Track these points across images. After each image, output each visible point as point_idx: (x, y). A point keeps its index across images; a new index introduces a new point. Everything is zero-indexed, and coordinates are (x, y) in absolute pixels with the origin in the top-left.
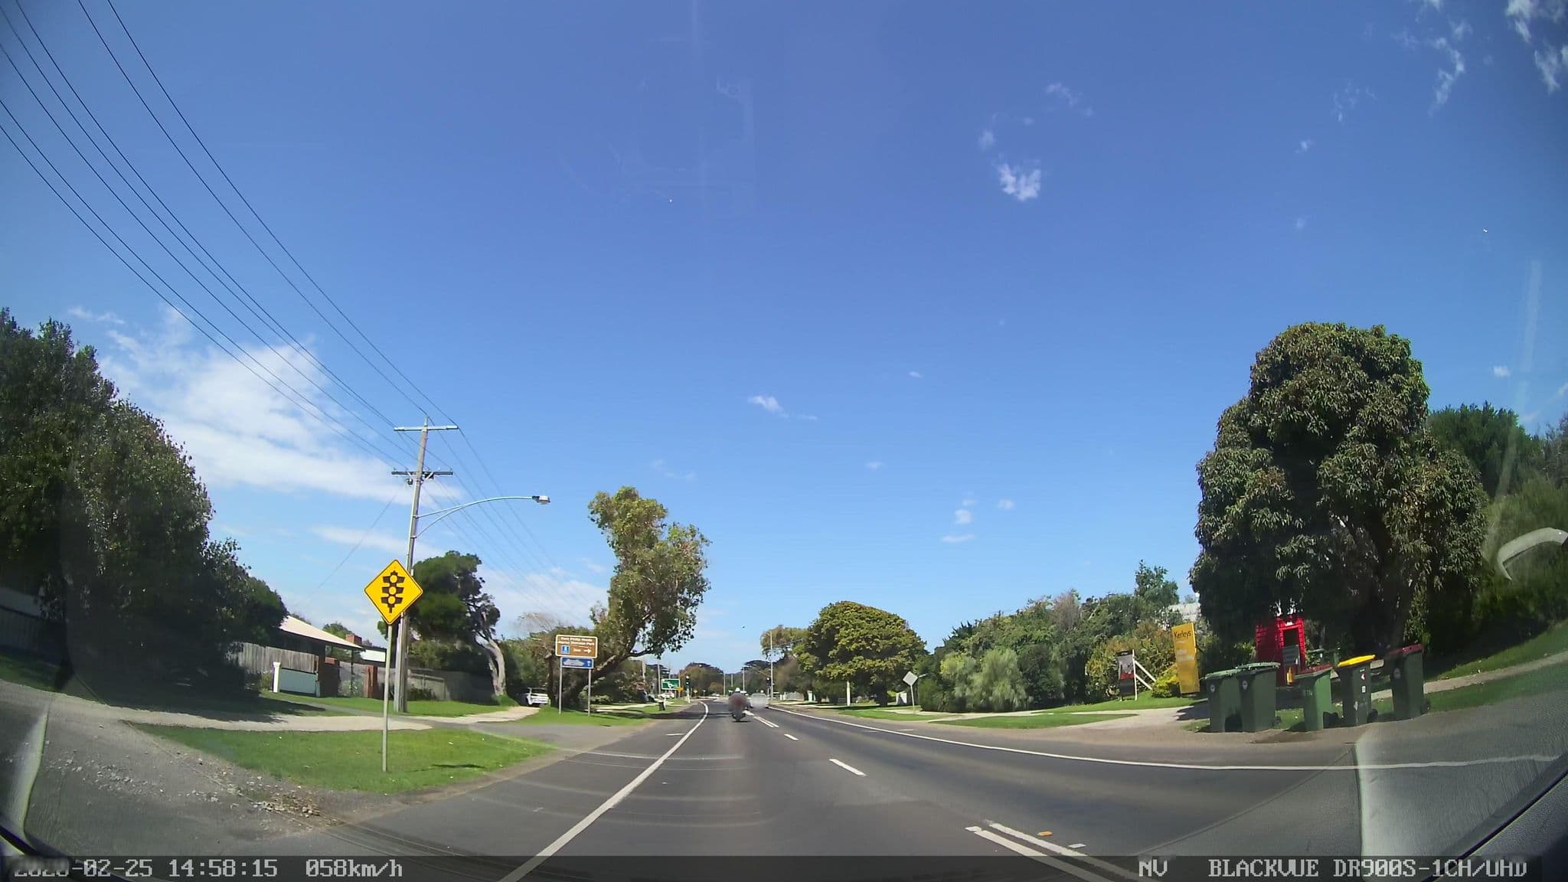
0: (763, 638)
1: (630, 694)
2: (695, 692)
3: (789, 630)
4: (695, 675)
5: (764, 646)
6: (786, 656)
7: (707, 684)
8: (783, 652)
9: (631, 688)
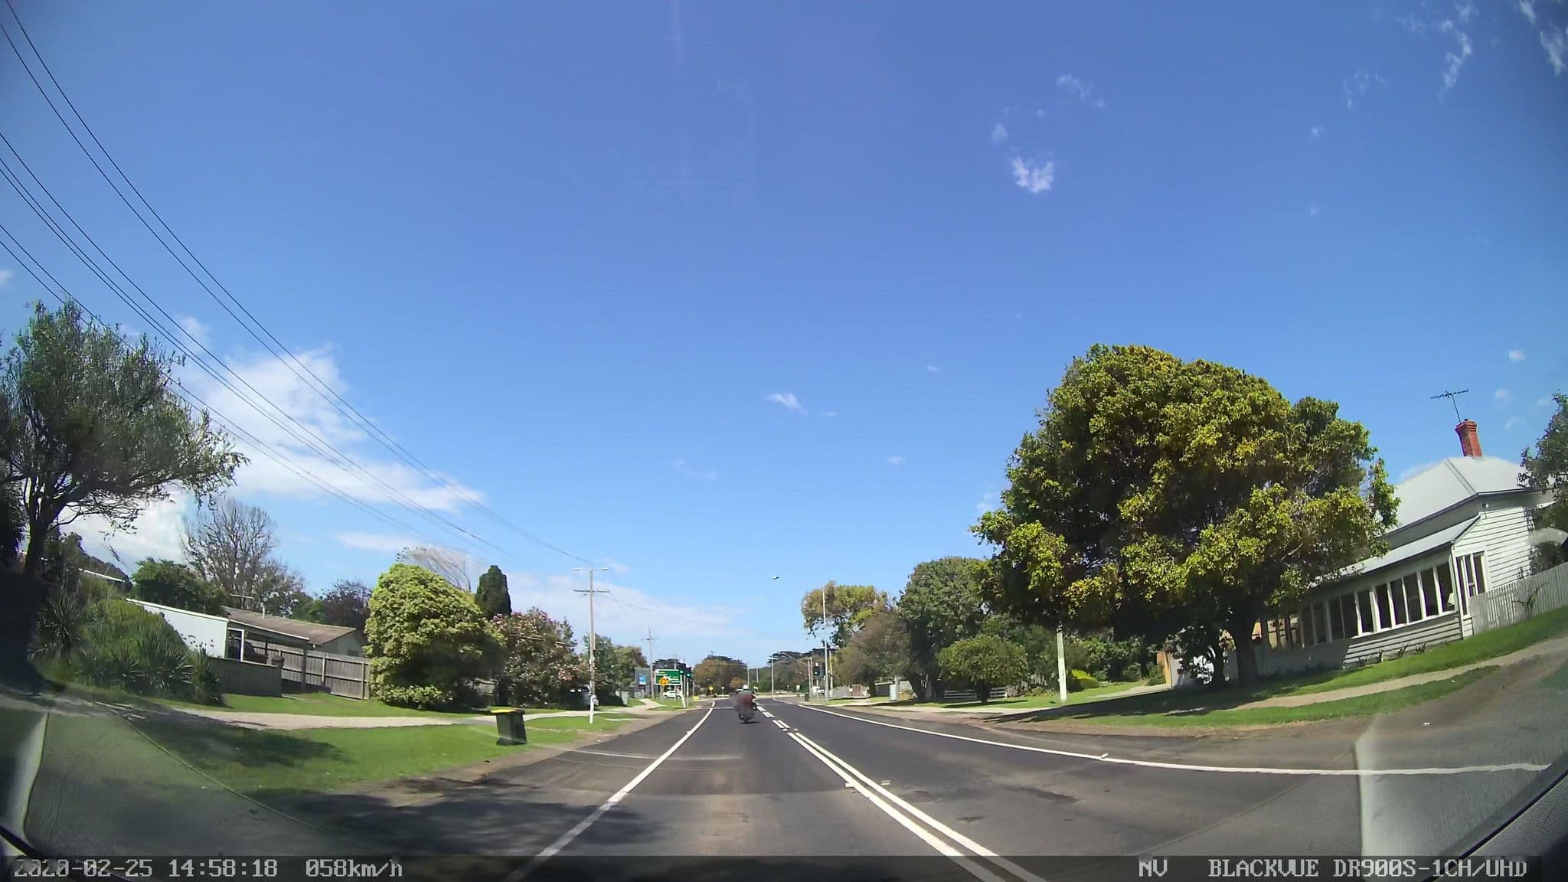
0: (806, 602)
1: (545, 689)
2: (711, 688)
3: (845, 588)
4: (713, 670)
5: (809, 615)
6: (841, 629)
7: (728, 680)
8: (837, 624)
9: (547, 678)
